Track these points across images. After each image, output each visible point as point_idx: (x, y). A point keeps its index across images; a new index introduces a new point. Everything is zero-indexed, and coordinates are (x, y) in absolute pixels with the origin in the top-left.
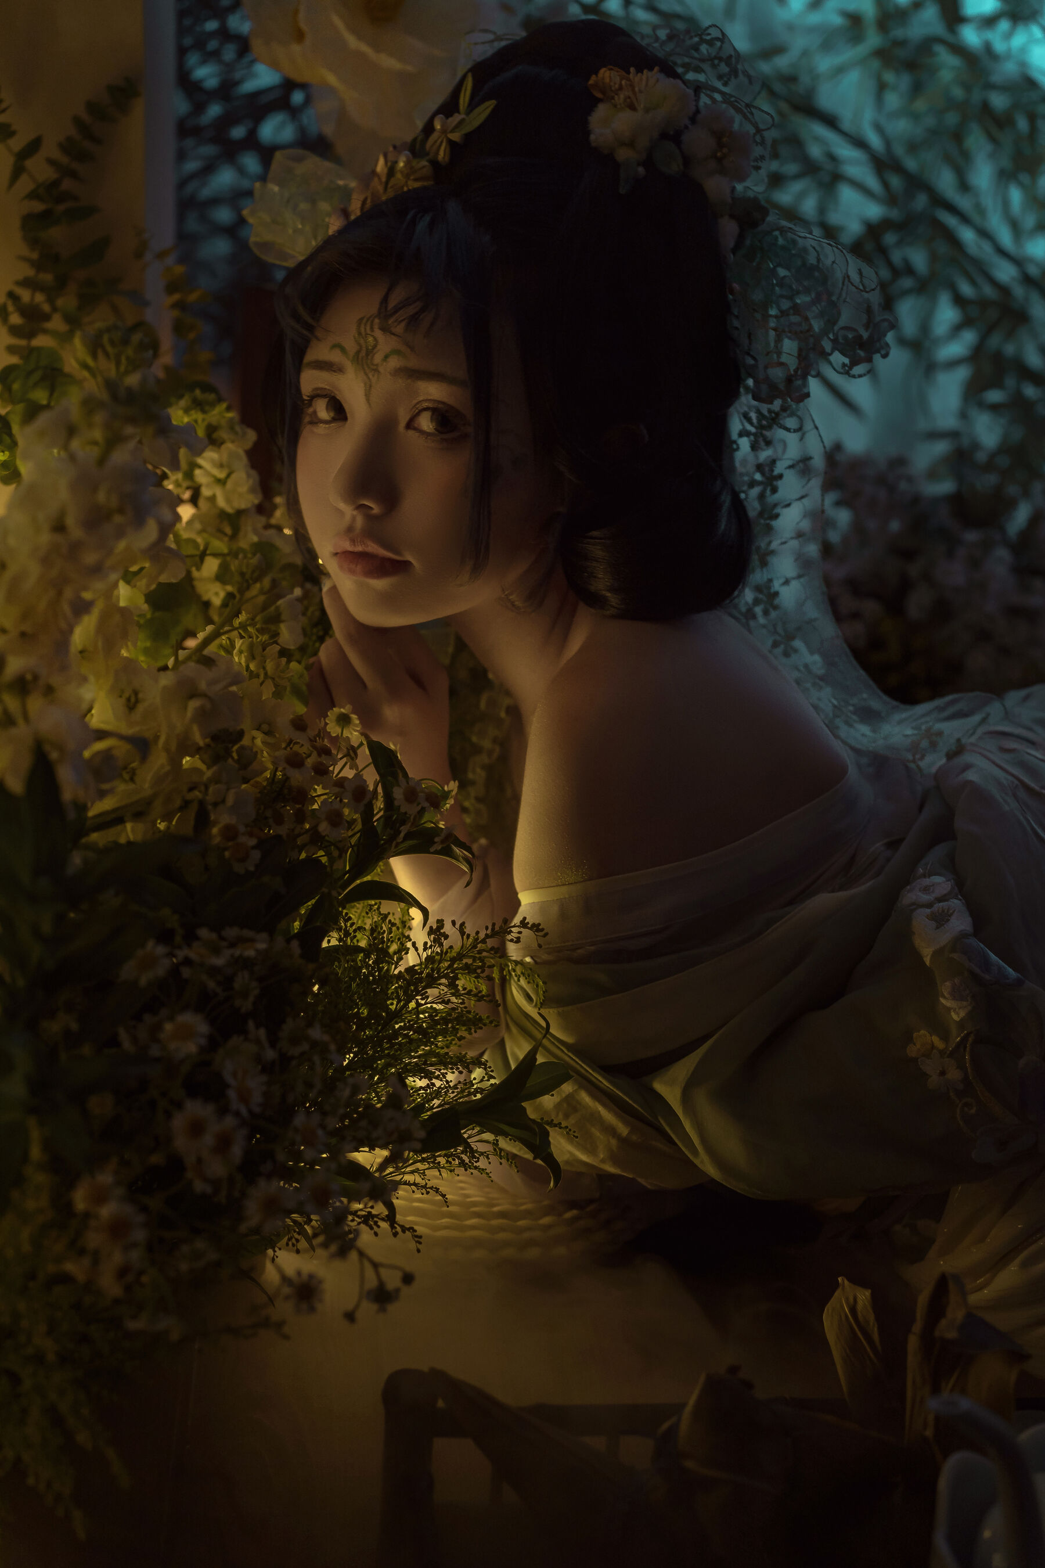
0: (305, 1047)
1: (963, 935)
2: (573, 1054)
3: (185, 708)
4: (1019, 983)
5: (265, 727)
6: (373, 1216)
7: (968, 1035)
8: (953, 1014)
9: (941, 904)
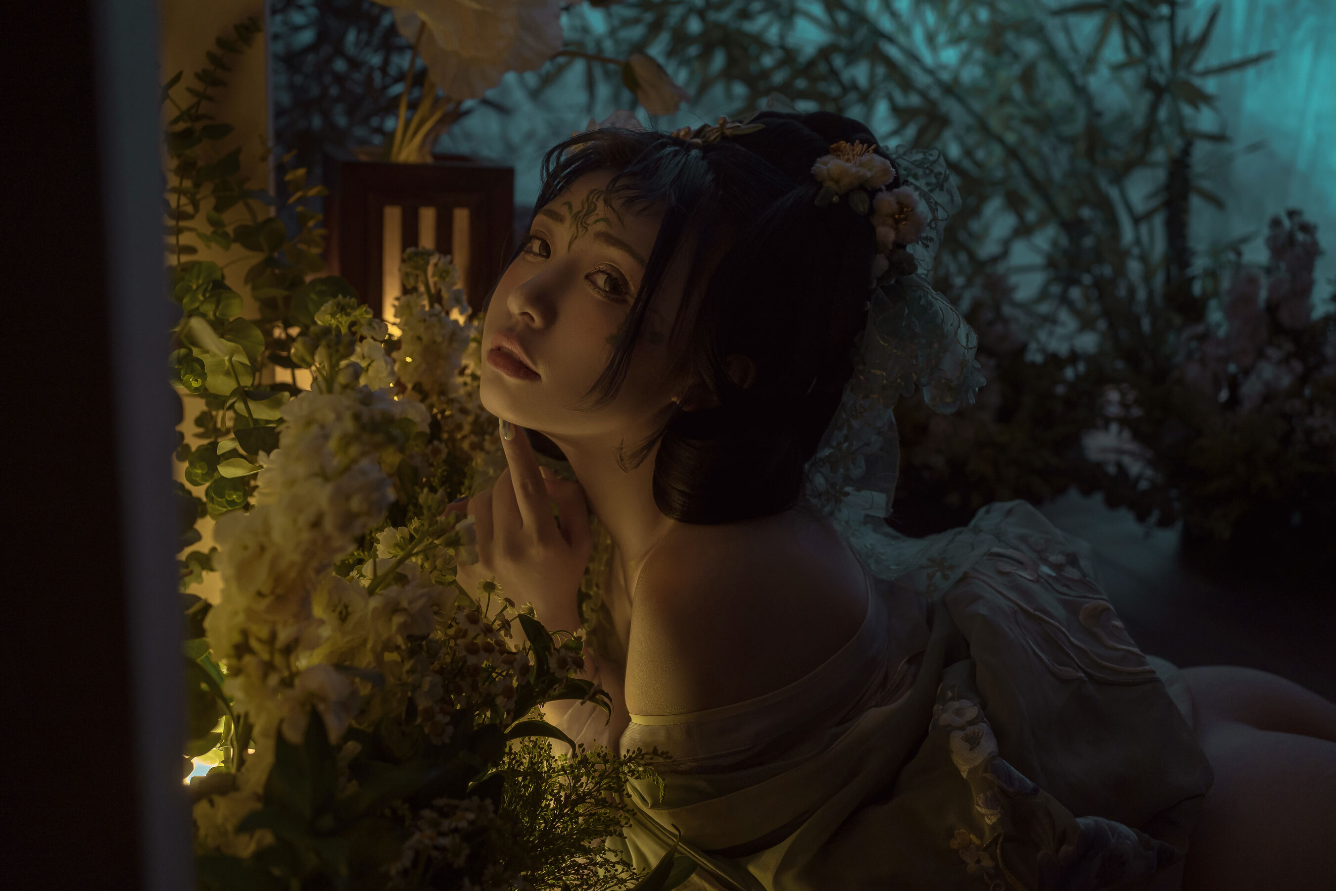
1: (991, 757)
2: (683, 844)
3: (390, 620)
4: (1035, 791)
7: (999, 836)
8: (986, 819)
9: (972, 727)
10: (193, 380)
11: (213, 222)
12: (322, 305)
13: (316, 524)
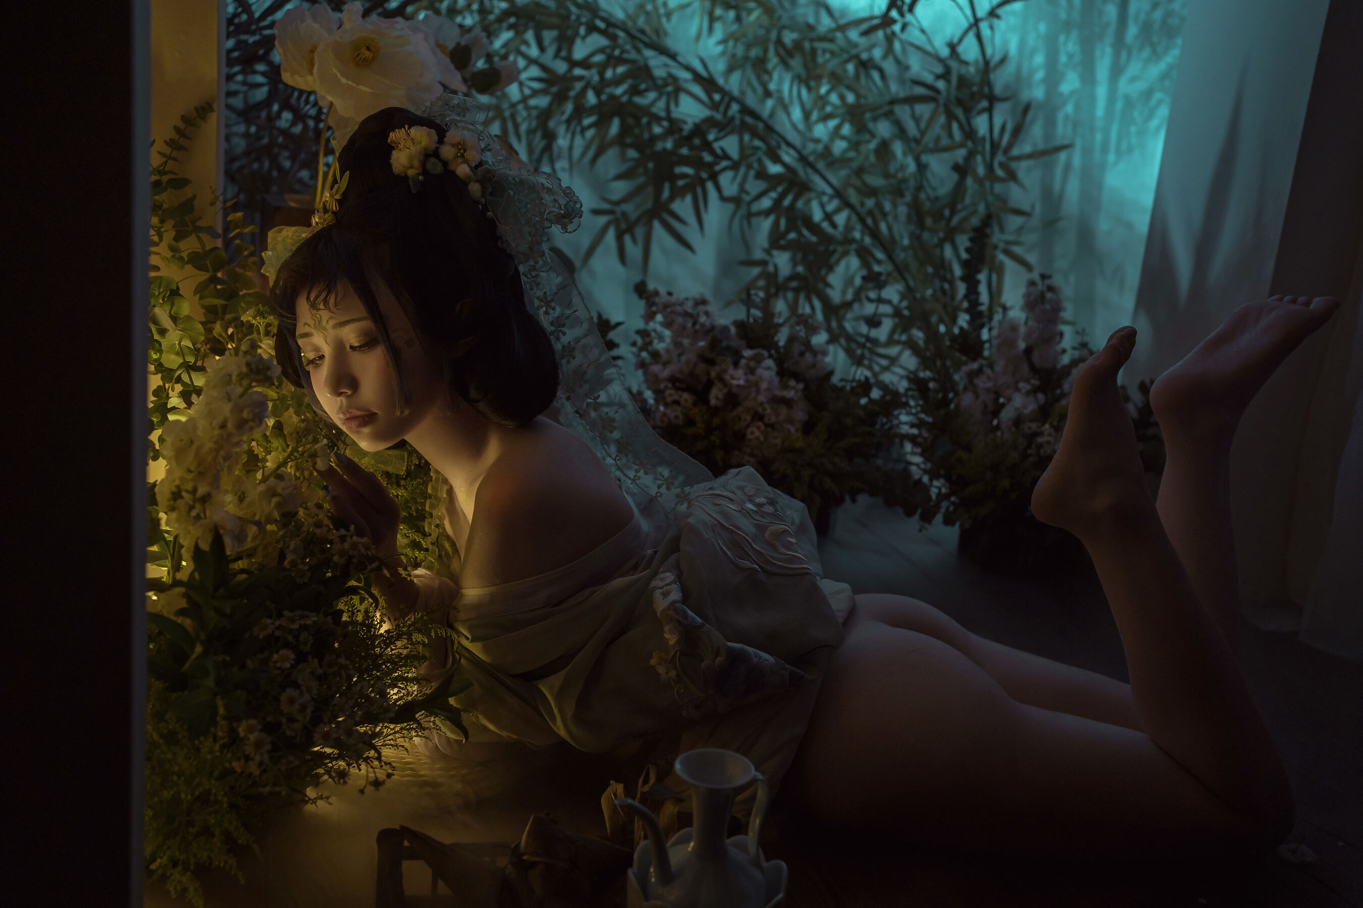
0: (336, 668)
1: (675, 602)
3: (270, 501)
4: (702, 626)
5: (304, 505)
6: (370, 758)
7: (676, 652)
8: (670, 641)
9: (668, 587)
10: (153, 354)
11: (172, 249)
12: (247, 310)
13: (223, 426)
